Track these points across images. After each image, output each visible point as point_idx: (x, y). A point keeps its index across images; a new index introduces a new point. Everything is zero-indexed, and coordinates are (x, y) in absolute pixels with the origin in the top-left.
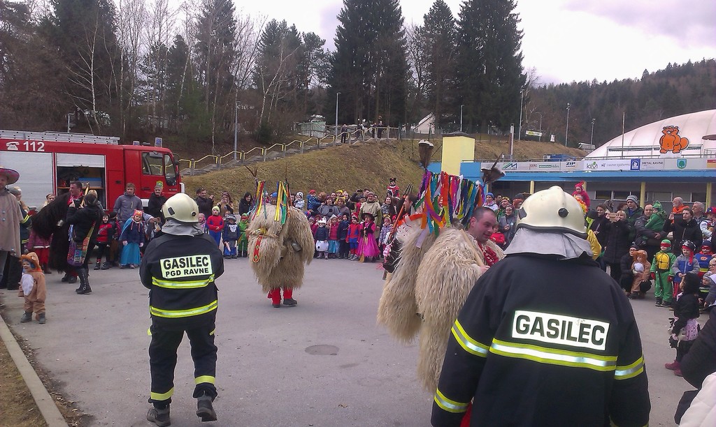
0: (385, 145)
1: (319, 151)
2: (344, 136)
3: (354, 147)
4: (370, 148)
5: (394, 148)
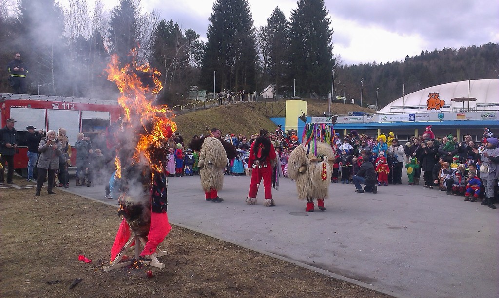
5: (253, 108)
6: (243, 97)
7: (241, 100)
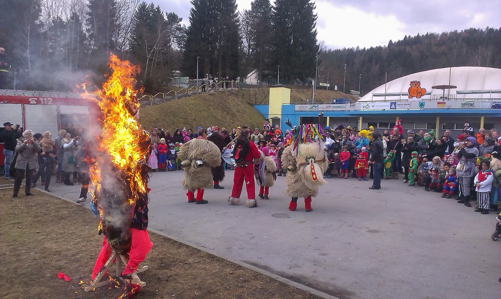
0: (231, 93)
1: (188, 98)
2: (204, 87)
3: (211, 95)
4: (221, 95)
5: (236, 95)
6: (227, 84)
7: (225, 87)
